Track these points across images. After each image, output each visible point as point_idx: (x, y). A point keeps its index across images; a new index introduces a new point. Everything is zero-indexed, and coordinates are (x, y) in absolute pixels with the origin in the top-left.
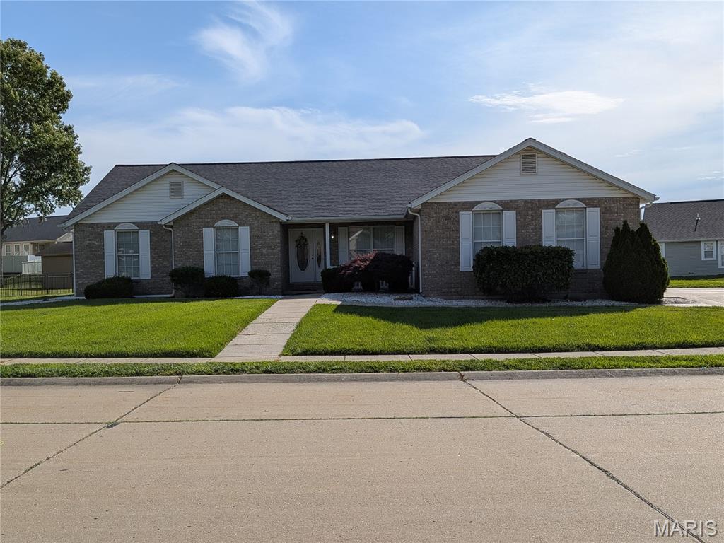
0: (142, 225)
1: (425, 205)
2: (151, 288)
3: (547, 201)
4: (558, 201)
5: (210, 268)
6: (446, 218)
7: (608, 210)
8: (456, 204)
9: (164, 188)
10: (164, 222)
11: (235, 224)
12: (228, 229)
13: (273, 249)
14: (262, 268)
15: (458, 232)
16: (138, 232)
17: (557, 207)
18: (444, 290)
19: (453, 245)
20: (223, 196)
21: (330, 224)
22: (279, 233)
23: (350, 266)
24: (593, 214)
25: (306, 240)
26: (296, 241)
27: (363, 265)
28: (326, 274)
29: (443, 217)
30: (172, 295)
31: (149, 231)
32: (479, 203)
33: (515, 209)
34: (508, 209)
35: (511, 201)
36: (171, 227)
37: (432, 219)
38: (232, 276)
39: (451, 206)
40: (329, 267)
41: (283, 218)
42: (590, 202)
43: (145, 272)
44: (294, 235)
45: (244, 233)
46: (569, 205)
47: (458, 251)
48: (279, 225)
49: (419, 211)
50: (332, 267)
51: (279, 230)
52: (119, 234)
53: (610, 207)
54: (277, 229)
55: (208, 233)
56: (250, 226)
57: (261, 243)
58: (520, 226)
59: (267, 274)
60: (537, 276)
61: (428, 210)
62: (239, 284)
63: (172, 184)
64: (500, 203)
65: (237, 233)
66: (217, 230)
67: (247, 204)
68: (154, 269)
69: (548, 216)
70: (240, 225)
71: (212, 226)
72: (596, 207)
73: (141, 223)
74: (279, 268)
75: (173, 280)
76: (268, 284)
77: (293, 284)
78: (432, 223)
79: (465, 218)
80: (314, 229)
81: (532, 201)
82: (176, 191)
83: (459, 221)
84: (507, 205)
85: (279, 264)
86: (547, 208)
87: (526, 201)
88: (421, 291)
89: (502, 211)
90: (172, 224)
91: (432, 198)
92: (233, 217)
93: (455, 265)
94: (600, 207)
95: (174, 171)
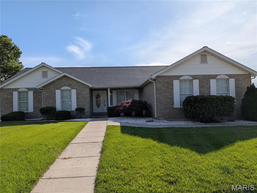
0: (30, 89)
1: (157, 77)
2: (33, 116)
3: (212, 75)
4: (217, 75)
5: (59, 107)
6: (167, 83)
7: (238, 80)
8: (172, 76)
9: (39, 74)
10: (38, 87)
11: (70, 88)
12: (67, 90)
13: (86, 99)
14: (82, 107)
15: (173, 89)
16: (28, 92)
17: (216, 78)
18: (167, 116)
19: (171, 95)
20: (65, 76)
21: (110, 88)
22: (89, 92)
23: (121, 106)
24: (232, 82)
25: (100, 96)
26: (96, 96)
27: (128, 105)
28: (109, 109)
29: (166, 83)
30: (42, 119)
31: (33, 91)
32: (182, 76)
33: (198, 79)
34: (195, 79)
35: (196, 75)
36: (42, 89)
37: (161, 84)
38: (68, 110)
39: (169, 78)
40: (109, 106)
41: (91, 86)
42: (231, 76)
43: (31, 109)
44: (95, 93)
45: (74, 92)
46: (222, 77)
47: (173, 98)
48: (89, 88)
49: (154, 80)
50: (111, 106)
51: (89, 91)
52: (19, 93)
53: (239, 79)
54: (88, 91)
55: (58, 92)
56: (76, 89)
57: (81, 96)
58: (201, 87)
59: (84, 109)
60: (219, 110)
61: (159, 79)
62: (71, 114)
63: (43, 72)
64: (192, 76)
65: (71, 92)
66: (62, 91)
67: (75, 80)
68: (35, 108)
69: (213, 82)
70: (72, 89)
71: (60, 89)
72: (233, 78)
73: (29, 88)
74: (89, 106)
75: (41, 113)
76: (84, 114)
77: (95, 113)
78: (161, 85)
79: (176, 83)
80: (103, 91)
81: (206, 76)
82: (45, 75)
83: (173, 85)
84: (195, 77)
85: (89, 105)
86: (212, 79)
87: (203, 76)
88: (156, 117)
89: (192, 80)
90: (42, 88)
91: (161, 74)
92: (69, 85)
93: (172, 105)
94: (235, 78)
95: (44, 66)
